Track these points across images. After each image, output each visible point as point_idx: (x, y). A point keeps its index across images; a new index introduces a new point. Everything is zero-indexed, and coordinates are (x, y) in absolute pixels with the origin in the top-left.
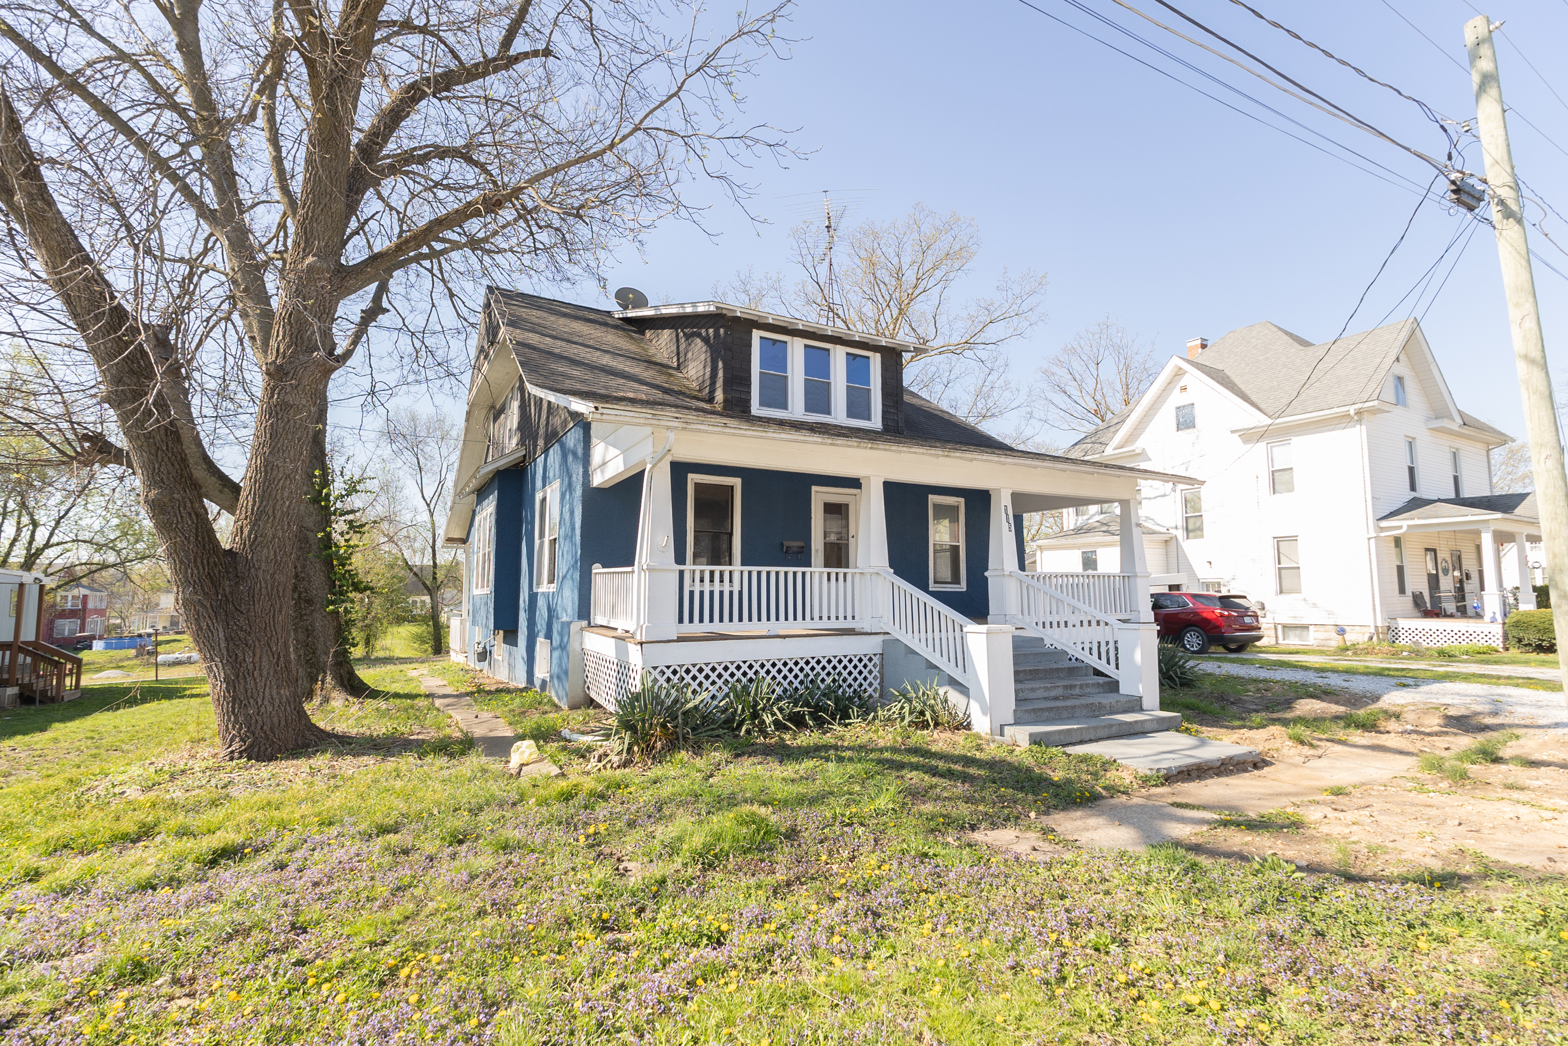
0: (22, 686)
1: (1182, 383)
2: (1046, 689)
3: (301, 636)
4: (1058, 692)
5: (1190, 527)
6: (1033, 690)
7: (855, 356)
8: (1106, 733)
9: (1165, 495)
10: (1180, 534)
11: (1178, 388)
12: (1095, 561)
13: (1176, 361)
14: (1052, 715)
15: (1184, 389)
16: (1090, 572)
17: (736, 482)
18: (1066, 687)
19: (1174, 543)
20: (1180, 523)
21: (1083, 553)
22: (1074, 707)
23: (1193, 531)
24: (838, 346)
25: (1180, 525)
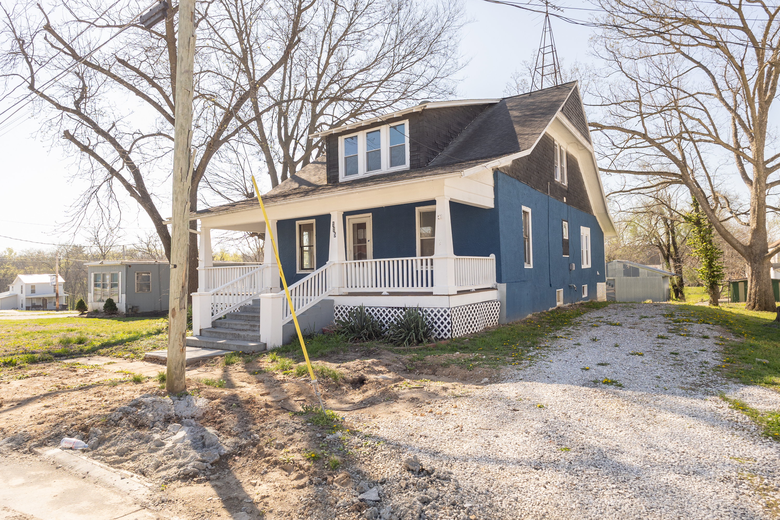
2: (242, 325)
4: (248, 327)
6: (236, 324)
7: (395, 127)
8: (211, 346)
14: (217, 335)
17: (313, 221)
18: (251, 326)
22: (226, 334)
24: (382, 126)
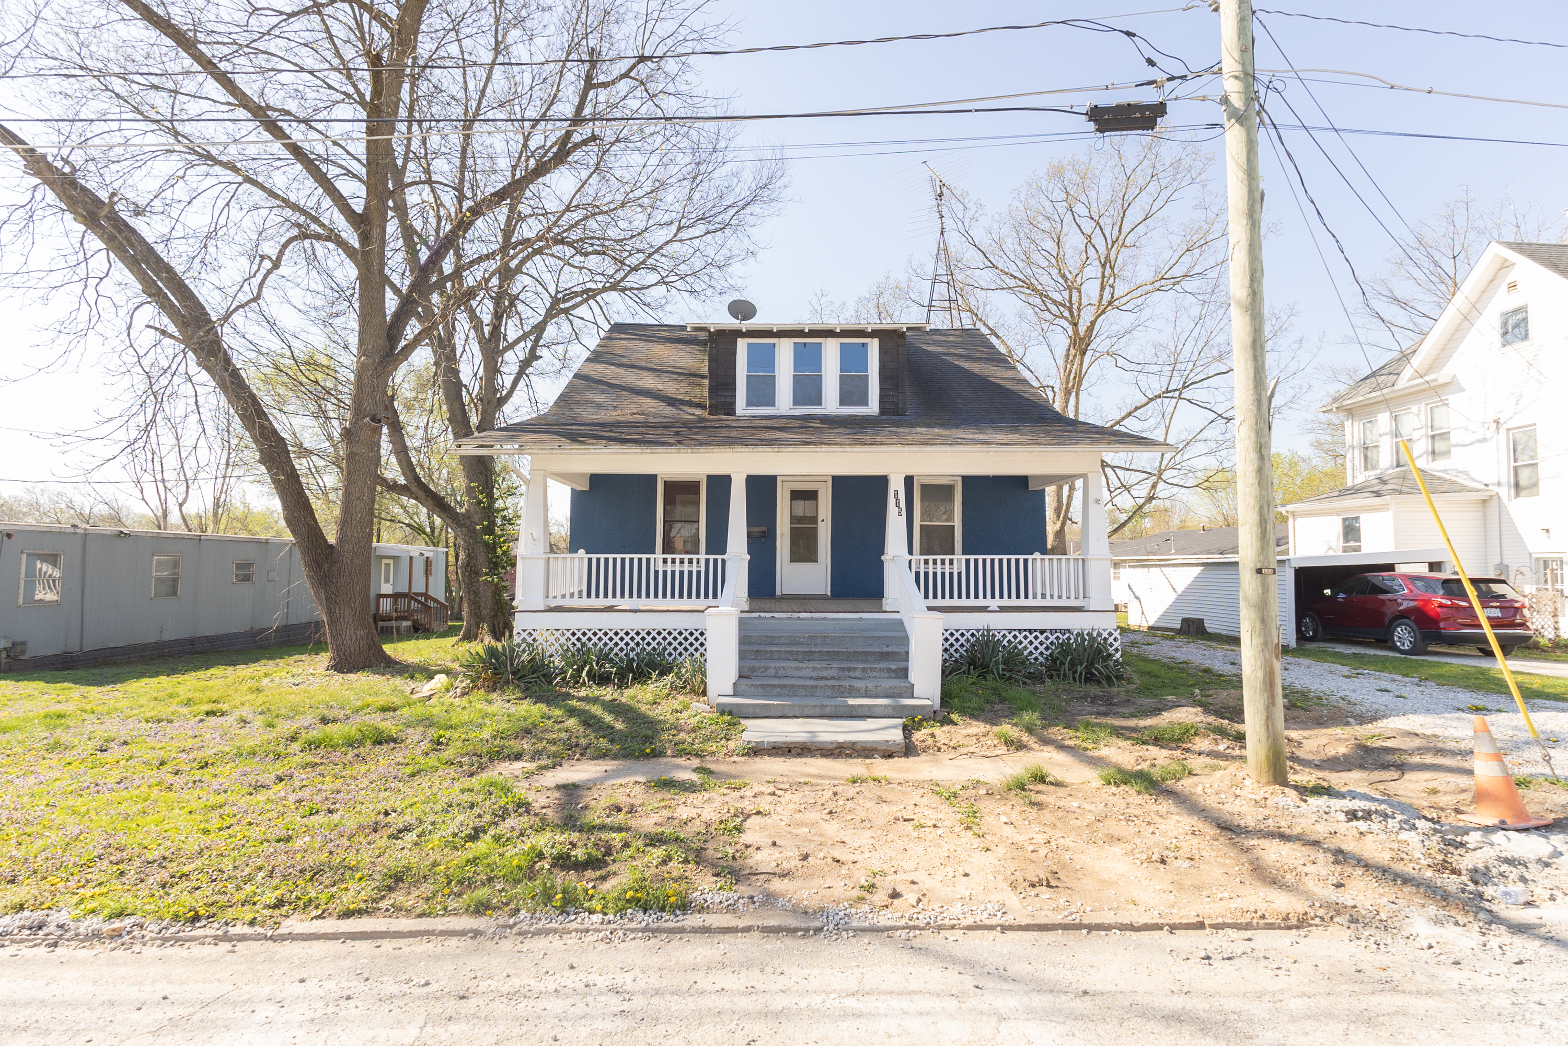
0: (414, 621)
1: (1510, 279)
3: (472, 597)
5: (1523, 482)
9: (1484, 440)
10: (1505, 493)
11: (1504, 286)
12: (1358, 530)
13: (1496, 249)
15: (1513, 286)
16: (1352, 544)
19: (1494, 504)
20: (1506, 476)
21: (1345, 520)
23: (1527, 488)
25: (1504, 479)
